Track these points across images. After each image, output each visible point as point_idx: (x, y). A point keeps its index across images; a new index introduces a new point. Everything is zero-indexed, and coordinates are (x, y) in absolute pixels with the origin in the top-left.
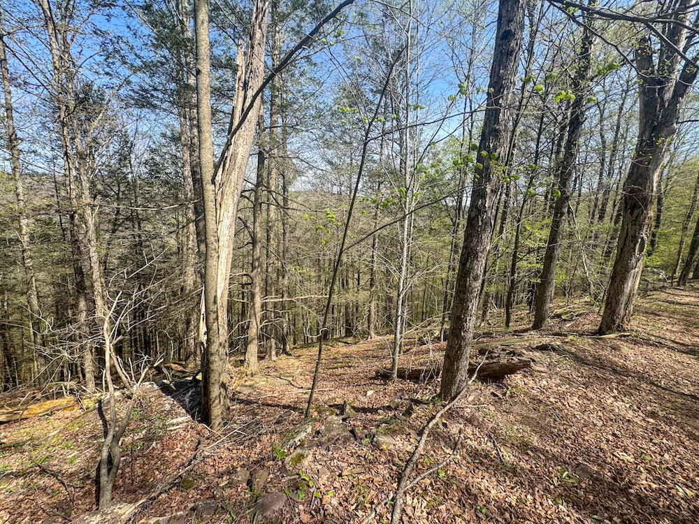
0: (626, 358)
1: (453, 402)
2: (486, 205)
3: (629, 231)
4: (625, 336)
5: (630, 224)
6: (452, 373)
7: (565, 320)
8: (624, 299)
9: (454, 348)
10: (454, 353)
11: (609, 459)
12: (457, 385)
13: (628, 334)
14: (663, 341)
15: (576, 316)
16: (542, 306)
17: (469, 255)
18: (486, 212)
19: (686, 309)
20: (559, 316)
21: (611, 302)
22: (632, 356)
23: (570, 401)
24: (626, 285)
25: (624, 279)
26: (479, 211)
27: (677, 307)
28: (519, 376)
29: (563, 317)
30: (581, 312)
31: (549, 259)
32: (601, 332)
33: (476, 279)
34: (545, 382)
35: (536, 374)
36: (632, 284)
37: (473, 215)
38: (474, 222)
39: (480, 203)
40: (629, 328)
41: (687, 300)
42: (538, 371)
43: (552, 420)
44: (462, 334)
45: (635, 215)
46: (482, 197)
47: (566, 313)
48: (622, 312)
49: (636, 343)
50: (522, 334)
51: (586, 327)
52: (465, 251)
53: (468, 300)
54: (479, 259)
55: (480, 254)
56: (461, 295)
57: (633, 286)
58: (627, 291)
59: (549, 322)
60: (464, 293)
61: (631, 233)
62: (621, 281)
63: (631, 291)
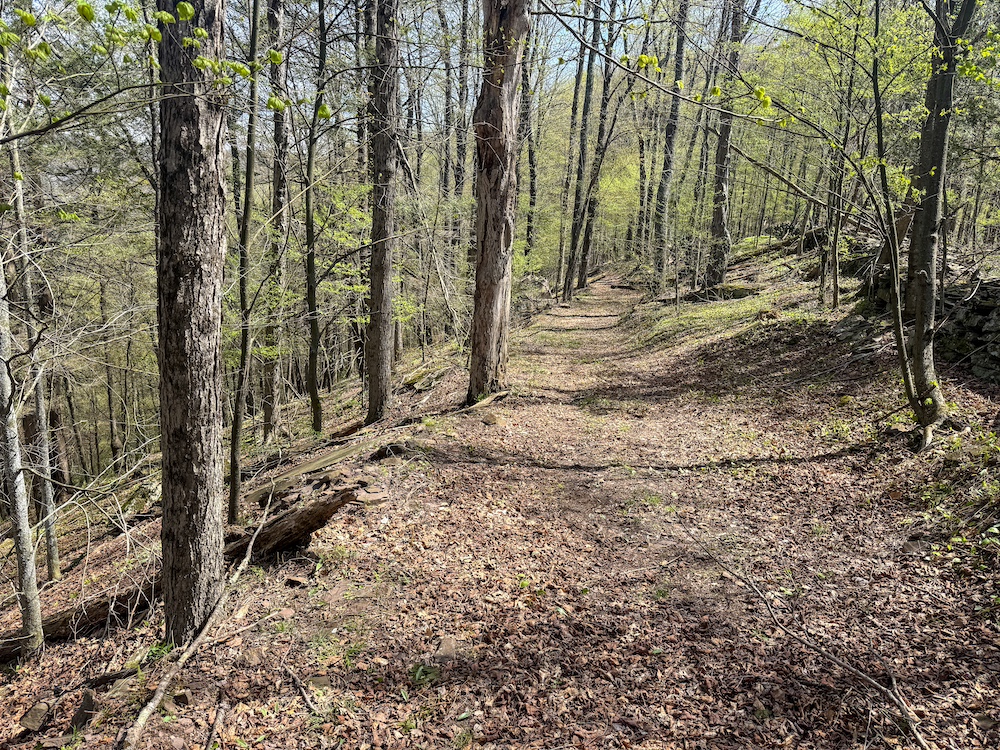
0: (503, 434)
1: (199, 639)
2: (201, 142)
3: (489, 211)
4: (501, 398)
5: (489, 197)
6: (186, 572)
7: (420, 391)
8: (494, 333)
9: (181, 510)
10: (183, 523)
11: (480, 612)
12: (203, 596)
13: (505, 393)
14: (547, 394)
15: (437, 379)
16: (378, 371)
17: (178, 273)
18: (202, 158)
19: (573, 336)
20: (410, 386)
21: (479, 343)
22: (510, 427)
23: (426, 539)
24: (494, 308)
25: (490, 299)
26: (187, 156)
27: (563, 335)
28: (340, 525)
29: (417, 386)
30: (443, 370)
31: (377, 272)
32: (470, 400)
33: (205, 328)
34: (385, 520)
35: (370, 509)
36: (503, 303)
37: (172, 166)
38: (178, 185)
39: (184, 135)
40: (506, 383)
41: (574, 322)
42: (374, 502)
43: (398, 587)
44: (195, 470)
45: (493, 179)
46: (186, 120)
47: (421, 377)
48: (494, 357)
49: (514, 405)
50: (346, 438)
51: (450, 397)
52: (166, 261)
53: (195, 386)
54: (205, 279)
55: (205, 266)
56: (177, 376)
57: (504, 309)
58: (497, 319)
59: (394, 401)
60: (183, 369)
61: (492, 212)
62: (487, 301)
63: (502, 318)
